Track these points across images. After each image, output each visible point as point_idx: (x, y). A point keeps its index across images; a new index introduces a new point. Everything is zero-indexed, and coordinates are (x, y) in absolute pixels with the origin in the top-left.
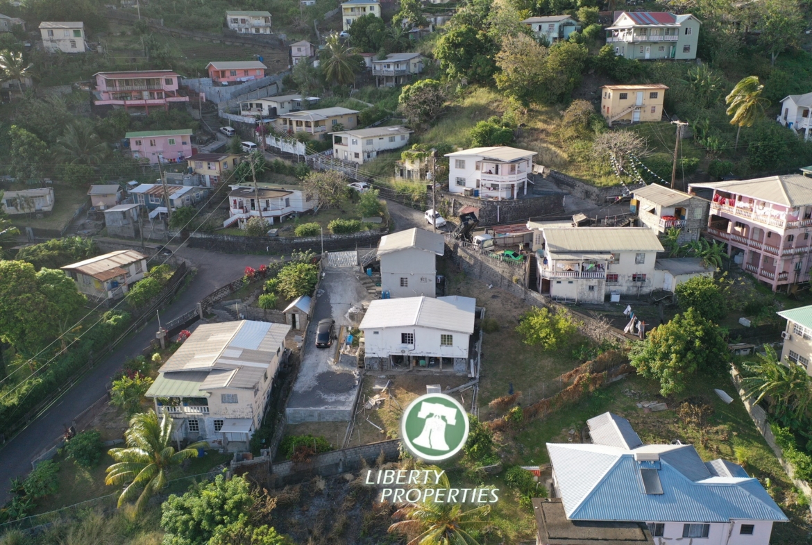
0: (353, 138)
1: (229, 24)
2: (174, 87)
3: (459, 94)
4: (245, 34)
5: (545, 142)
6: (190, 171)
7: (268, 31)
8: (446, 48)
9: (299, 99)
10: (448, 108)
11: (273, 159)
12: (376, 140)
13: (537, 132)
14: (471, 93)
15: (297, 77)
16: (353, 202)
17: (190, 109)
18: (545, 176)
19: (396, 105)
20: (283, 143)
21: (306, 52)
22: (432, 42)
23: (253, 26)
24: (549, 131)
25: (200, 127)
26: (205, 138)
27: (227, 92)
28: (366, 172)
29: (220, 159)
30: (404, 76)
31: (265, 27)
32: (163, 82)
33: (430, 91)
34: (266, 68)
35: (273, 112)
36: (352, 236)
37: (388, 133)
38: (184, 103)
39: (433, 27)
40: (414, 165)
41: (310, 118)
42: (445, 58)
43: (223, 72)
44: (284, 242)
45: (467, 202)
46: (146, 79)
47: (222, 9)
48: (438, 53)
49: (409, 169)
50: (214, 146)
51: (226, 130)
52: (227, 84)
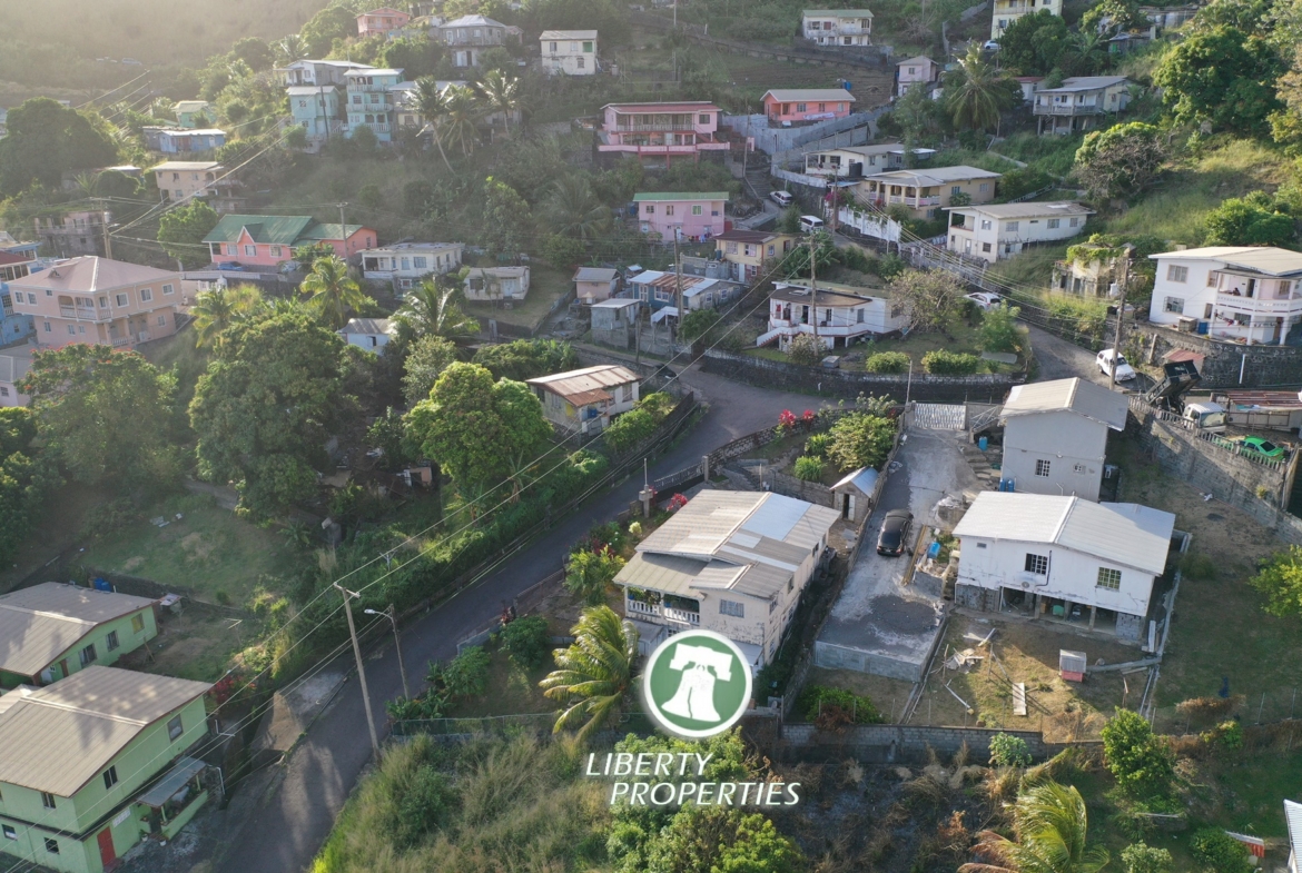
0: (983, 217)
1: (806, 30)
2: (711, 127)
3: (1193, 149)
4: (828, 46)
6: (719, 256)
7: (865, 42)
8: (1178, 67)
9: (899, 150)
10: (1167, 173)
11: (846, 246)
12: (1024, 225)
14: (1216, 148)
15: (902, 113)
16: (970, 325)
17: (730, 163)
19: (1069, 166)
20: (866, 221)
21: (923, 75)
22: (1151, 58)
23: (842, 34)
25: (741, 190)
26: (746, 207)
27: (787, 137)
28: (999, 275)
29: (764, 240)
30: (1090, 117)
32: (696, 119)
33: (1136, 142)
34: (854, 100)
35: (856, 171)
36: (961, 381)
37: (1049, 213)
38: (721, 152)
39: (1158, 31)
40: (1089, 271)
41: (916, 183)
42: (1174, 84)
43: (786, 106)
44: (846, 378)
45: (1181, 343)
46: (673, 115)
47: (797, 7)
48: (1161, 76)
49: (1079, 277)
50: (758, 219)
51: (779, 196)
52: (789, 124)
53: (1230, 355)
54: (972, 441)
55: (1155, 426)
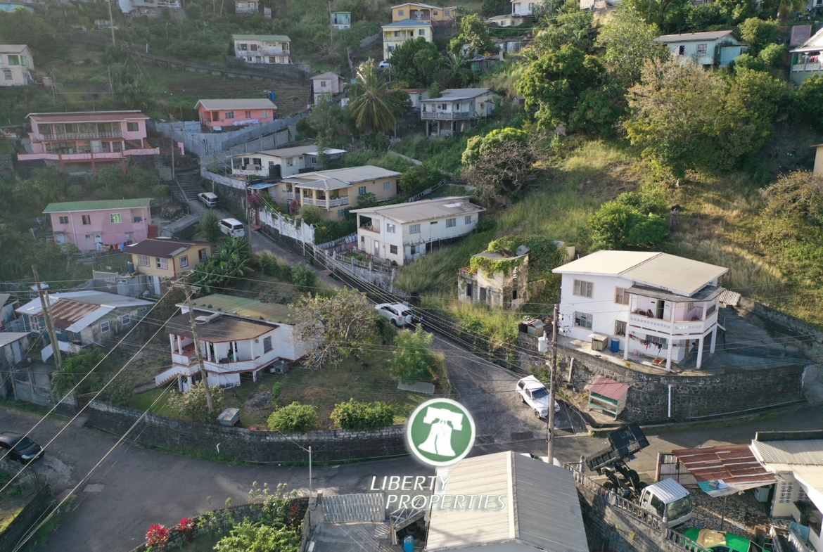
0: (387, 221)
1: (236, 50)
2: (141, 134)
3: (556, 150)
4: (256, 64)
5: (729, 242)
6: (131, 269)
7: (286, 61)
8: (536, 79)
10: (540, 173)
11: (264, 252)
12: (425, 226)
13: (705, 222)
14: (573, 148)
15: (314, 120)
17: (159, 166)
18: (741, 313)
19: (457, 164)
20: (283, 223)
21: (332, 87)
22: (504, 74)
23: (266, 54)
24: (730, 221)
25: (169, 193)
26: (172, 210)
27: (217, 141)
28: (408, 281)
29: (173, 254)
30: (466, 121)
31: (282, 56)
32: (124, 128)
33: (513, 146)
34: (276, 107)
35: (276, 172)
36: (378, 434)
37: (446, 213)
38: (151, 158)
40: (494, 281)
41: (324, 186)
42: (535, 93)
43: (216, 115)
45: (601, 369)
46: (98, 124)
47: (229, 33)
48: (523, 88)
49: (484, 287)
50: (181, 224)
51: (206, 198)
52: (220, 129)
53: (656, 386)
54: (395, 540)
55: (608, 511)
